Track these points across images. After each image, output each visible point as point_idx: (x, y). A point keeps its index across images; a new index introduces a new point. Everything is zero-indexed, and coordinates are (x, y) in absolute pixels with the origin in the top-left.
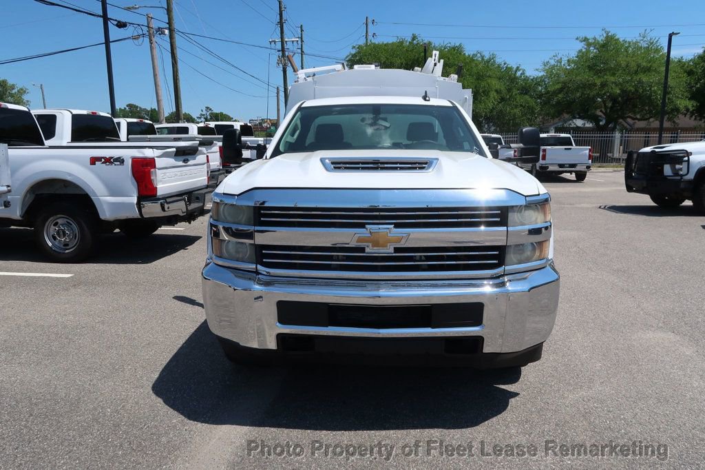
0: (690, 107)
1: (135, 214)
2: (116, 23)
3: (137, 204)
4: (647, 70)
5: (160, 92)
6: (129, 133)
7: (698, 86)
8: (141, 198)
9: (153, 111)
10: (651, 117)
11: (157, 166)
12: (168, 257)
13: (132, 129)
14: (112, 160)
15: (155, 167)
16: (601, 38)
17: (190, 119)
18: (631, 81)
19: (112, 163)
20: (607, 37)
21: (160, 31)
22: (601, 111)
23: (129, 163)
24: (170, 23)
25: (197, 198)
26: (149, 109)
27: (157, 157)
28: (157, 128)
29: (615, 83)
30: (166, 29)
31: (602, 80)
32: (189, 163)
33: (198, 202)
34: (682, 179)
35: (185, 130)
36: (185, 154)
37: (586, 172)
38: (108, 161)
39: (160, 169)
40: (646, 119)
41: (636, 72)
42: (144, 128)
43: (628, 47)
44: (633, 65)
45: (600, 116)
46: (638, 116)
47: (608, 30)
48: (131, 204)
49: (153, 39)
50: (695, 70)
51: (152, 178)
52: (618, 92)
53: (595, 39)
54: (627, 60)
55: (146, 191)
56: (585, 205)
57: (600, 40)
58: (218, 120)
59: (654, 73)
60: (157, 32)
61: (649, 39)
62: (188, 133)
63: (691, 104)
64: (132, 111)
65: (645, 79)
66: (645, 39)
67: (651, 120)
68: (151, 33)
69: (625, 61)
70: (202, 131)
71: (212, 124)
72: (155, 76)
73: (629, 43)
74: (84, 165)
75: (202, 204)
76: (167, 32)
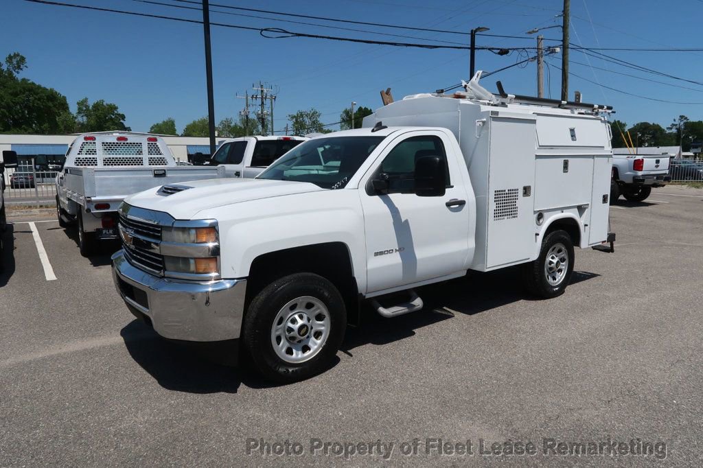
21: (550, 50)
24: (564, 40)
30: (558, 47)
49: (541, 59)
76: (558, 50)
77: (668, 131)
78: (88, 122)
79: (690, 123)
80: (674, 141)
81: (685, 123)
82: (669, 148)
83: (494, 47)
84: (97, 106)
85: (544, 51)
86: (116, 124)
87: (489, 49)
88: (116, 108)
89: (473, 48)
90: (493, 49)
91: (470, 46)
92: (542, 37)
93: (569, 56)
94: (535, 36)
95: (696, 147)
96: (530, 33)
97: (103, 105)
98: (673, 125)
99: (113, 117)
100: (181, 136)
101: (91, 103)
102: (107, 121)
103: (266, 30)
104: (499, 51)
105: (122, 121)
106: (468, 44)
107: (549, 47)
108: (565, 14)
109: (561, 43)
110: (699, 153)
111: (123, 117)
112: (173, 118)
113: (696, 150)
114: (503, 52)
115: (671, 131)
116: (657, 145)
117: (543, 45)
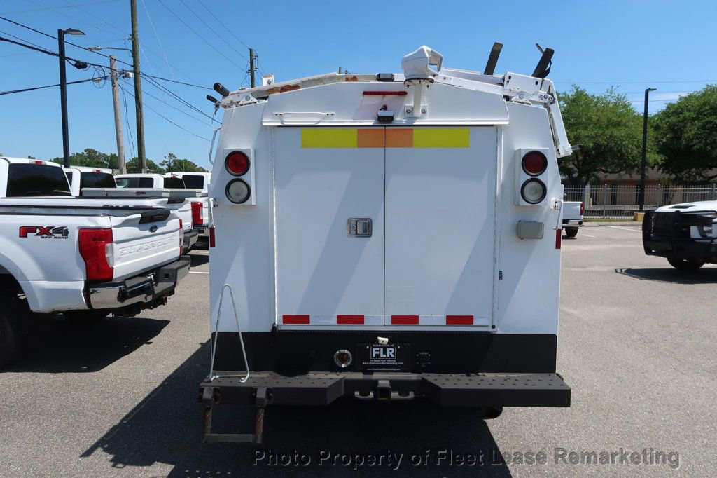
0: (659, 161)
1: (81, 304)
2: (74, 63)
3: (84, 291)
4: (617, 124)
5: (121, 138)
6: (82, 186)
7: (665, 140)
8: (91, 283)
9: (113, 156)
10: (622, 170)
11: (114, 240)
12: (125, 357)
13: (86, 180)
14: (51, 231)
15: (111, 240)
16: (571, 93)
17: (154, 168)
18: (603, 134)
19: (50, 235)
20: (577, 92)
21: (124, 74)
22: (573, 164)
23: (74, 235)
24: (135, 66)
25: (167, 276)
26: (109, 155)
27: (115, 227)
28: (116, 179)
29: (588, 136)
30: (131, 71)
31: (575, 133)
32: (158, 231)
33: (168, 281)
34: (712, 242)
35: (149, 183)
36: (152, 219)
37: (577, 228)
38: (45, 232)
39: (118, 242)
40: (617, 172)
41: (607, 127)
42: (100, 178)
43: (597, 102)
44: (604, 120)
45: (572, 169)
46: (609, 170)
47: (577, 85)
48: (76, 291)
49: (115, 81)
50: (660, 125)
51: (107, 256)
52: (592, 145)
53: (565, 94)
54: (598, 114)
55: (98, 274)
56: (596, 268)
57: (570, 95)
58: (186, 171)
59: (624, 128)
60: (120, 74)
61: (616, 95)
62: (152, 186)
63: (660, 158)
64: (90, 158)
65: (616, 133)
66: (613, 95)
67: (622, 173)
68: (114, 76)
69: (597, 116)
70: (168, 183)
71: (180, 175)
72: (117, 120)
73: (598, 98)
74: (10, 238)
75: (173, 284)
76: (131, 75)
81: (174, 160)
85: (117, 74)
107: (123, 71)
108: (134, 38)
109: (133, 68)
114: (81, 65)
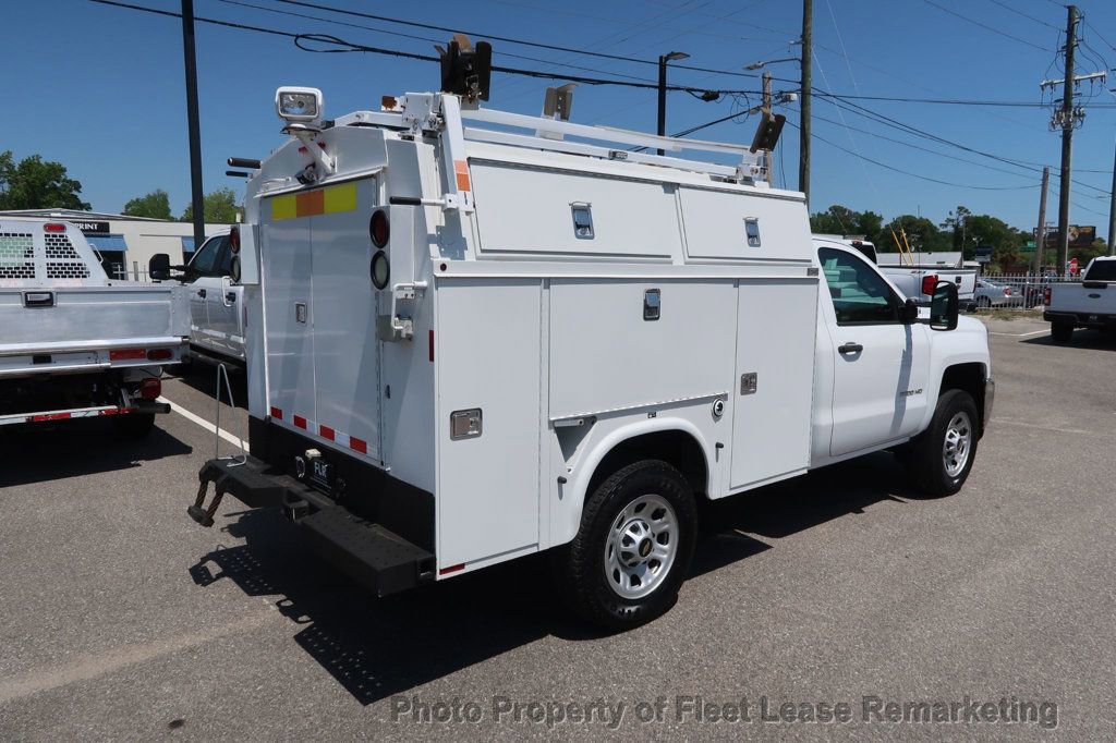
21: (782, 96)
24: (804, 82)
26: (861, 213)
30: (795, 92)
60: (777, 98)
76: (794, 96)
77: (941, 230)
78: (12, 193)
79: (972, 217)
80: (951, 245)
81: (965, 218)
82: (944, 254)
83: (696, 88)
84: (28, 166)
85: (772, 98)
86: (64, 198)
87: (689, 90)
88: (64, 170)
89: (662, 88)
90: (695, 90)
91: (657, 84)
92: (770, 75)
93: (811, 107)
94: (758, 72)
95: (984, 254)
96: (750, 68)
97: (39, 164)
98: (949, 220)
99: (58, 185)
100: (182, 221)
101: (16, 161)
102: (48, 191)
103: (303, 36)
104: (703, 94)
105: (75, 193)
106: (656, 80)
107: (782, 92)
108: (805, 40)
109: (800, 86)
110: (988, 263)
111: (77, 186)
112: (164, 190)
113: (982, 259)
114: (710, 96)
115: (945, 230)
116: (927, 249)
117: (772, 87)
